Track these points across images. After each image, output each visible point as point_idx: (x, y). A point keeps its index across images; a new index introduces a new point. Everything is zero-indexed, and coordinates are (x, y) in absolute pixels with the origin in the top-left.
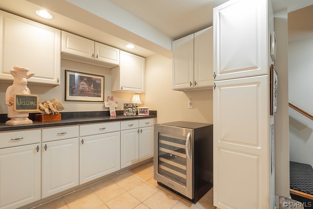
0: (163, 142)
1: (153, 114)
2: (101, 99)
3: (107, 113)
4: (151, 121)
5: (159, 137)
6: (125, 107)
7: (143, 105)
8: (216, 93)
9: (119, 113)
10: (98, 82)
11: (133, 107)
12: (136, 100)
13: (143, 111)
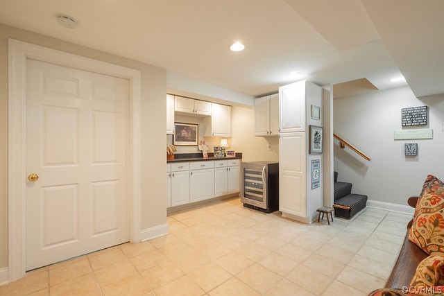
0: (247, 175)
1: (239, 156)
2: (196, 143)
3: (201, 155)
4: (237, 161)
5: (245, 172)
6: (215, 150)
7: (229, 148)
8: (281, 140)
9: (210, 155)
10: (194, 129)
11: (222, 149)
12: (224, 143)
13: (230, 153)
